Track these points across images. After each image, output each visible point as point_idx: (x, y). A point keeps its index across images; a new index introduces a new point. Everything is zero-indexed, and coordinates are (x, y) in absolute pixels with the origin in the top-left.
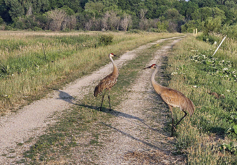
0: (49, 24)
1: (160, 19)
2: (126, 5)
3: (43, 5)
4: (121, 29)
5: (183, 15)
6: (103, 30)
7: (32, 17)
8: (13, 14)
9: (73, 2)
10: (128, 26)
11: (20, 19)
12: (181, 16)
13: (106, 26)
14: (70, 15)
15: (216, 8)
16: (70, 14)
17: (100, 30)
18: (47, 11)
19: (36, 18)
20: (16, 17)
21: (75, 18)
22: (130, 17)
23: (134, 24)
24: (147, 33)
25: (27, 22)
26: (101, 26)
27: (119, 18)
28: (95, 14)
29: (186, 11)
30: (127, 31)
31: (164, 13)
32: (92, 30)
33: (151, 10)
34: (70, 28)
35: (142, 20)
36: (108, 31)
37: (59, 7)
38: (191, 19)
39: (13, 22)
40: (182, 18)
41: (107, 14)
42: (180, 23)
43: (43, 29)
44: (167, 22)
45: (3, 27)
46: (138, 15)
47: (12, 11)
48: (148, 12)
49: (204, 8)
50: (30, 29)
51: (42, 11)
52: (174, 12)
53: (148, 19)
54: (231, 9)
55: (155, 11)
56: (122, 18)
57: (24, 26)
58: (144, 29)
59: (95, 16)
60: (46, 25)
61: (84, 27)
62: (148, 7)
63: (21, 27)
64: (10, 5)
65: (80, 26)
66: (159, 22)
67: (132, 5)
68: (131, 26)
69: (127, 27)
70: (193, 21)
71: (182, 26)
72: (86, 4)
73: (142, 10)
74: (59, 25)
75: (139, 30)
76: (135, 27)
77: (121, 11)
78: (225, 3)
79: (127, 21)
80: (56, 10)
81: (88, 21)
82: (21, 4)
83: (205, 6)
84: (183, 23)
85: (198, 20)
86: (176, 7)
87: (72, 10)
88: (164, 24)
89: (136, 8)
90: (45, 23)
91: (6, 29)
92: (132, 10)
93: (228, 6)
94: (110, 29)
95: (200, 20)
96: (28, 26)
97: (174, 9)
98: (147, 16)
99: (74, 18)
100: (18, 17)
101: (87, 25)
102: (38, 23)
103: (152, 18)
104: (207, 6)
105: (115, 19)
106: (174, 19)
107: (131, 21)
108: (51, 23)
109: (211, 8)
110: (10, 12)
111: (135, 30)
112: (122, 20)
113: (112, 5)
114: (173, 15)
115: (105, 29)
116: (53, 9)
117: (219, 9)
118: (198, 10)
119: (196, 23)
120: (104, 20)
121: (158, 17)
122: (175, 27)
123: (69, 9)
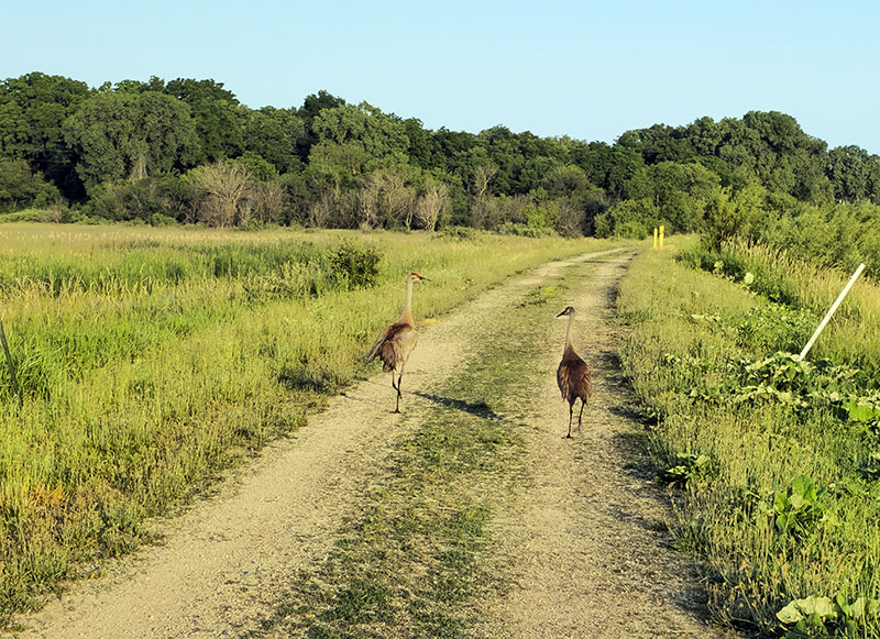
0: (199, 205)
1: (532, 198)
2: (434, 153)
3: (181, 149)
4: (417, 225)
5: (600, 186)
6: (365, 225)
7: (145, 183)
8: (89, 175)
9: (273, 141)
10: (439, 217)
11: (110, 189)
12: (594, 187)
13: (374, 216)
14: (265, 180)
15: (698, 166)
16: (264, 176)
17: (355, 226)
18: (195, 166)
19: (158, 188)
20: (99, 182)
21: (278, 188)
22: (444, 188)
23: (456, 212)
24: (497, 237)
25: (129, 198)
26: (356, 215)
27: (413, 191)
28: (338, 178)
29: (608, 174)
30: (436, 230)
31: (545, 180)
32: (330, 227)
33: (505, 169)
34: (264, 217)
35: (480, 199)
36: (378, 229)
37: (231, 154)
38: (625, 197)
39: (89, 198)
40: (598, 194)
41: (377, 177)
42: (592, 210)
43: (180, 219)
44: (555, 207)
45: (57, 214)
46: (469, 184)
47: (86, 165)
48: (497, 175)
49: (665, 166)
50: (138, 219)
51: (180, 167)
52: (576, 177)
53: (497, 195)
54: (737, 169)
55: (517, 172)
56: (421, 193)
57: (120, 209)
58: (487, 226)
59: (341, 186)
60: (187, 209)
61: (307, 216)
62: (496, 161)
63: (110, 214)
64: (80, 147)
65: (295, 212)
66: (532, 205)
67: (449, 154)
68: (447, 216)
69: (435, 219)
70: (632, 202)
71: (600, 219)
72: (314, 148)
73: (480, 168)
74: (230, 209)
75: (471, 229)
76: (461, 220)
77: (418, 170)
78: (722, 150)
79: (435, 202)
80: (220, 164)
81: (319, 199)
82: (115, 143)
83: (662, 160)
84: (601, 209)
85: (644, 200)
86: (578, 162)
87: (269, 166)
88: (546, 212)
89: (463, 164)
90: (186, 202)
91: (65, 219)
92: (451, 169)
93: (730, 159)
94: (386, 225)
95: (651, 200)
96: (137, 210)
97: (574, 168)
98: (494, 187)
99: (274, 189)
100: (105, 184)
101: (315, 210)
102: (166, 203)
103: (509, 193)
104: (670, 160)
105: (399, 196)
106: (576, 198)
107: (448, 203)
108: (203, 203)
109: (681, 166)
110: (79, 168)
111: (459, 228)
112: (421, 198)
113: (390, 152)
114: (571, 186)
115: (371, 223)
116: (212, 160)
117: (704, 170)
118: (643, 170)
119: (641, 209)
120: (368, 197)
121: (526, 191)
122: (577, 220)
123: (263, 162)
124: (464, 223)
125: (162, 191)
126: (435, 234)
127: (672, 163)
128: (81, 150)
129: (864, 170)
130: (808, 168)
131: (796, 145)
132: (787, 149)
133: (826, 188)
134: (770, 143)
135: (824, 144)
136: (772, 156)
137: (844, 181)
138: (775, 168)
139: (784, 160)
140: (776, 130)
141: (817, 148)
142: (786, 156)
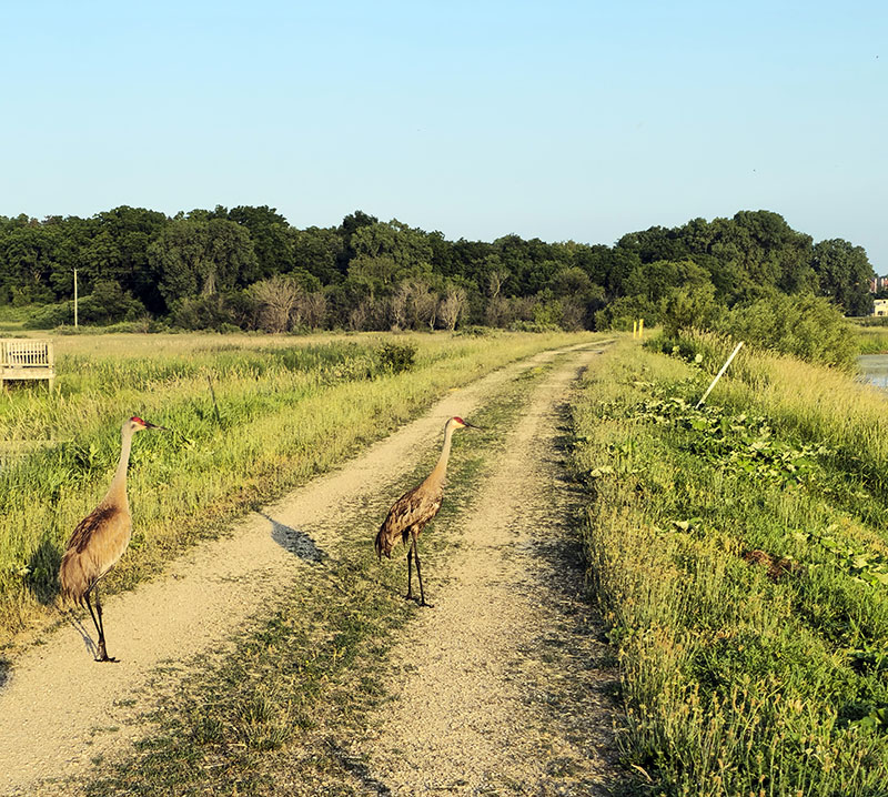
0: (259, 315)
1: (539, 298)
2: (453, 261)
3: (243, 267)
4: (440, 326)
5: (600, 285)
6: (395, 328)
7: (214, 297)
8: (169, 292)
9: (318, 257)
10: (459, 318)
11: (187, 303)
12: (595, 286)
13: (403, 319)
14: (312, 291)
15: (690, 264)
16: (310, 288)
17: (388, 329)
18: (254, 282)
19: (225, 301)
20: (177, 298)
21: (322, 298)
22: (463, 293)
23: (473, 312)
24: (508, 333)
25: (201, 310)
26: (388, 319)
27: (436, 296)
28: (373, 288)
29: (608, 274)
30: (455, 329)
31: (551, 281)
32: (366, 330)
33: (516, 273)
34: (312, 324)
35: (494, 301)
36: (407, 330)
37: (283, 269)
38: (623, 294)
39: (169, 311)
40: (598, 293)
41: (405, 286)
42: (593, 306)
43: (244, 327)
44: (559, 306)
45: (145, 325)
46: (484, 289)
47: (167, 284)
48: (509, 279)
49: (658, 265)
50: (210, 328)
51: (243, 283)
52: (578, 277)
53: (509, 297)
54: (728, 264)
55: (527, 275)
56: (443, 298)
57: (195, 320)
58: (500, 325)
59: (375, 294)
60: (250, 318)
61: (347, 321)
62: (509, 266)
63: (186, 324)
64: (161, 268)
65: (337, 319)
66: (539, 305)
67: (467, 262)
68: (465, 317)
69: (455, 319)
70: (628, 299)
71: (599, 315)
72: (352, 262)
73: (494, 273)
74: (284, 317)
75: (486, 328)
76: (477, 320)
77: (440, 278)
78: (713, 248)
79: (454, 306)
80: (275, 280)
81: (357, 306)
82: (189, 265)
83: (658, 259)
84: (601, 306)
85: (639, 297)
86: (581, 264)
87: (315, 279)
88: (551, 310)
89: (478, 270)
90: (248, 313)
91: (152, 330)
92: (469, 275)
93: (721, 256)
94: (413, 326)
95: (645, 296)
96: (208, 320)
97: (577, 270)
98: (507, 290)
99: (320, 299)
100: (182, 300)
101: (354, 316)
102: (231, 313)
103: (520, 295)
104: (664, 259)
105: (424, 300)
106: (579, 297)
107: (466, 305)
108: (262, 313)
109: (673, 265)
110: (161, 287)
111: (475, 327)
112: (443, 302)
113: (416, 263)
114: (574, 286)
115: (400, 325)
116: (268, 276)
117: (695, 267)
118: (640, 269)
119: (637, 304)
120: (398, 303)
121: (534, 292)
122: (579, 317)
123: (310, 276)
124: (480, 322)
125: (229, 304)
126: (455, 333)
127: (666, 262)
128: (162, 271)
129: (848, 261)
130: (794, 261)
131: (783, 241)
132: (775, 244)
133: (812, 279)
134: (759, 240)
135: (810, 239)
136: (760, 252)
137: (829, 272)
138: (764, 262)
139: (772, 254)
140: (764, 227)
141: (803, 243)
142: (773, 251)
